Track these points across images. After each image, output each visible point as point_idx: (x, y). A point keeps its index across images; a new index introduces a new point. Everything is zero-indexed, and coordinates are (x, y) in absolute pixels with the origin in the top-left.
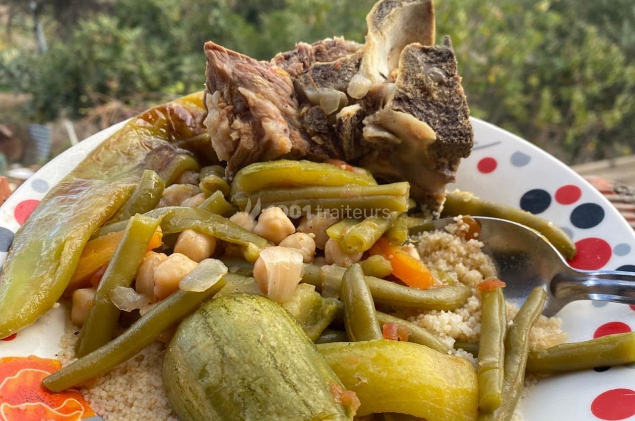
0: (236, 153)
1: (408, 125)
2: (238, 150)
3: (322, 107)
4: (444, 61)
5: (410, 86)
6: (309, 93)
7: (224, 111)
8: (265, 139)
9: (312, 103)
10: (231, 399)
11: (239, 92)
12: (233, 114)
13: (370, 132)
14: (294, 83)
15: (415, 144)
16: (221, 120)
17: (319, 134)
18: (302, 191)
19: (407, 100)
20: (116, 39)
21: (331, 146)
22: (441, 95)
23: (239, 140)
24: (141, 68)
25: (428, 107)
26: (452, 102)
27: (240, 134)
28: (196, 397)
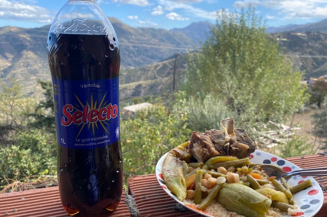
0: (205, 157)
1: (242, 146)
2: (205, 156)
3: (220, 144)
4: (243, 131)
5: (239, 137)
6: (216, 141)
7: (200, 147)
8: (212, 152)
9: (217, 144)
10: (246, 200)
11: (203, 142)
12: (203, 147)
13: (234, 148)
14: (211, 139)
15: (244, 150)
16: (200, 149)
17: (221, 150)
18: (225, 163)
19: (239, 140)
20: (19, 154)
21: (225, 153)
22: (245, 139)
23: (206, 153)
24: (29, 165)
25: (244, 142)
26: (248, 140)
27: (206, 151)
28: (236, 203)
